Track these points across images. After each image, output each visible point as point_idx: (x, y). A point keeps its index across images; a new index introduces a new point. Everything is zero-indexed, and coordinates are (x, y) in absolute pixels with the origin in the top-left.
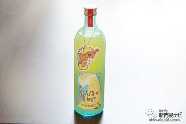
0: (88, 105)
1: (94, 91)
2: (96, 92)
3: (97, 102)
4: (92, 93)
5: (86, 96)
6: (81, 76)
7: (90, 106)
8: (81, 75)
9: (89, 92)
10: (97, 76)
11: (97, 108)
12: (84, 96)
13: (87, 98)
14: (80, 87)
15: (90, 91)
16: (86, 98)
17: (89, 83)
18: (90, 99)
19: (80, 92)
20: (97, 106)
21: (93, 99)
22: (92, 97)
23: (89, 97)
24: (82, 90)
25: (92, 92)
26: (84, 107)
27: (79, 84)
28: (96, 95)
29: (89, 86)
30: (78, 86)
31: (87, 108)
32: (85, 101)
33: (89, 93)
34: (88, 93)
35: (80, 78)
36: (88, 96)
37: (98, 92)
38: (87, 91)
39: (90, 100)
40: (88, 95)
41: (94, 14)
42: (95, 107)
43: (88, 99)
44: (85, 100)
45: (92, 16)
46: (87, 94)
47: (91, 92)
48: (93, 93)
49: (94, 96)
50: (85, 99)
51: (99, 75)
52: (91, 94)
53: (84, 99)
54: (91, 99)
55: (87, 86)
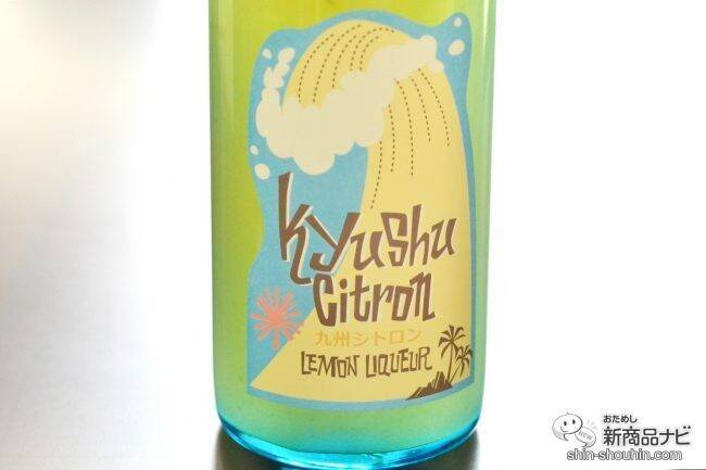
0: (361, 363)
1: (417, 210)
2: (438, 227)
4: (402, 231)
5: (344, 269)
6: (293, 64)
7: (379, 365)
8: (287, 54)
9: (367, 224)
10: (442, 54)
11: (442, 385)
12: (321, 270)
13: (351, 287)
14: (284, 180)
15: (386, 217)
16: (343, 284)
18: (377, 298)
19: (285, 234)
20: (440, 362)
21: (409, 292)
22: (402, 276)
23: (371, 275)
24: (303, 208)
25: (402, 218)
26: (326, 377)
27: (266, 156)
28: (436, 254)
29: (372, 157)
30: (263, 171)
31: (355, 390)
32: (330, 322)
33: (376, 237)
34: (360, 238)
35: (282, 92)
36: (359, 265)
37: (452, 223)
38: (352, 218)
39: (385, 308)
40: (366, 254)
42: (424, 378)
43: (367, 297)
44: (332, 307)
46: (350, 248)
47: (394, 224)
48: (405, 231)
49: (418, 268)
50: (335, 298)
51: (457, 48)
52: (393, 243)
53: (325, 299)
54: (394, 293)
55: (352, 163)
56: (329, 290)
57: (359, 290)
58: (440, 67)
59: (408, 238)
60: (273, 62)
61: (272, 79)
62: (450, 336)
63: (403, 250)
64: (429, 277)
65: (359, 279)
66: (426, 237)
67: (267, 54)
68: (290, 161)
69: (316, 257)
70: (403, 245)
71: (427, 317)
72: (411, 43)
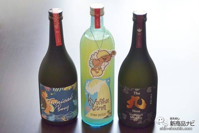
1: (104, 98)
3: (107, 110)
4: (102, 101)
5: (95, 105)
6: (89, 83)
7: (100, 115)
12: (93, 105)
14: (88, 95)
15: (100, 99)
17: (98, 90)
19: (89, 101)
21: (103, 107)
22: (102, 105)
23: (99, 105)
24: (91, 98)
25: (102, 99)
29: (98, 93)
30: (86, 94)
31: (97, 118)
32: (94, 110)
33: (99, 101)
34: (97, 102)
35: (88, 86)
37: (108, 99)
38: (96, 99)
40: (98, 103)
41: (101, 14)
42: (105, 116)
44: (94, 109)
45: (100, 16)
46: (96, 103)
47: (101, 100)
50: (94, 108)
52: (101, 102)
54: (101, 107)
56: (94, 107)
57: (97, 107)
58: (106, 83)
59: (103, 101)
60: (87, 82)
61: (87, 84)
62: (108, 111)
63: (102, 103)
64: (105, 106)
65: (97, 106)
66: (105, 101)
67: (86, 81)
68: (89, 93)
69: (92, 103)
70: (102, 102)
71: (105, 110)
72: (103, 81)
